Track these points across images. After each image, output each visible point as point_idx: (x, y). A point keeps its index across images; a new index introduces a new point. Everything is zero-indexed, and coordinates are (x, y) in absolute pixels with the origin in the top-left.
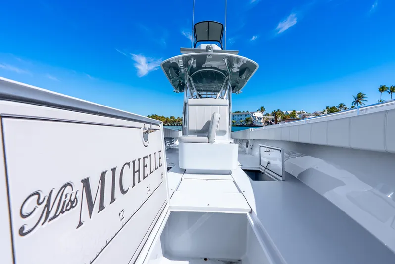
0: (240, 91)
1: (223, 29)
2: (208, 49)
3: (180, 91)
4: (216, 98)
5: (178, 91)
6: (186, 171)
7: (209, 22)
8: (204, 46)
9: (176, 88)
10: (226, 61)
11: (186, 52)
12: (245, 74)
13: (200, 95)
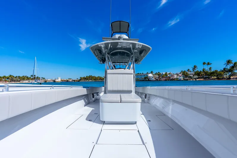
0: (140, 63)
1: (129, 26)
2: (119, 38)
3: (103, 63)
4: (125, 69)
5: (102, 63)
6: (105, 122)
7: (120, 21)
8: (117, 36)
9: (101, 61)
10: (131, 45)
11: (106, 40)
12: (143, 53)
13: (114, 66)
